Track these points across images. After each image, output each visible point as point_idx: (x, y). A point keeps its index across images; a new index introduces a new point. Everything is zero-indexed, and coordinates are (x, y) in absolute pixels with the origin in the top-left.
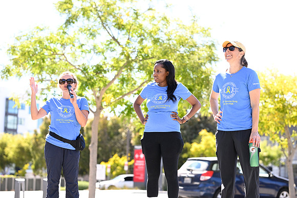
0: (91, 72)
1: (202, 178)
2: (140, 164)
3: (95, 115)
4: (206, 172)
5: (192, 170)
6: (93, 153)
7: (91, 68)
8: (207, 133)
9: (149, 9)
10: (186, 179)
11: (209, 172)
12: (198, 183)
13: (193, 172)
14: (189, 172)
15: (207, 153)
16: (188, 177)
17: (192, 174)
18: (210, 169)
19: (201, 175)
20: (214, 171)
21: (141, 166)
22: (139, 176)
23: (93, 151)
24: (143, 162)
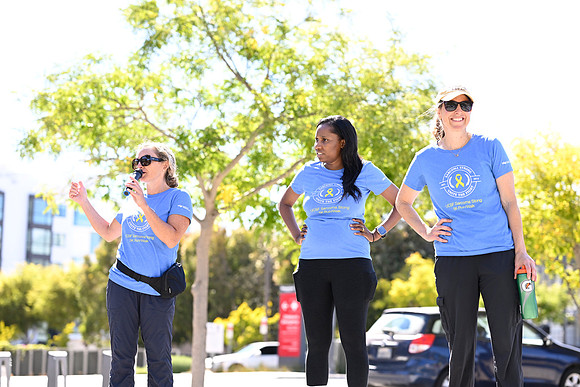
0: (194, 143)
1: (413, 349)
2: (291, 322)
3: (202, 227)
4: (420, 336)
5: (393, 334)
6: (200, 300)
7: (195, 134)
8: (423, 261)
9: (307, 20)
10: (381, 350)
11: (427, 336)
12: (404, 358)
13: (395, 337)
14: (388, 337)
15: (421, 299)
16: (386, 346)
17: (393, 340)
18: (427, 330)
19: (410, 342)
20: (436, 334)
21: (294, 325)
22: (289, 344)
23: (199, 296)
24: (296, 317)
